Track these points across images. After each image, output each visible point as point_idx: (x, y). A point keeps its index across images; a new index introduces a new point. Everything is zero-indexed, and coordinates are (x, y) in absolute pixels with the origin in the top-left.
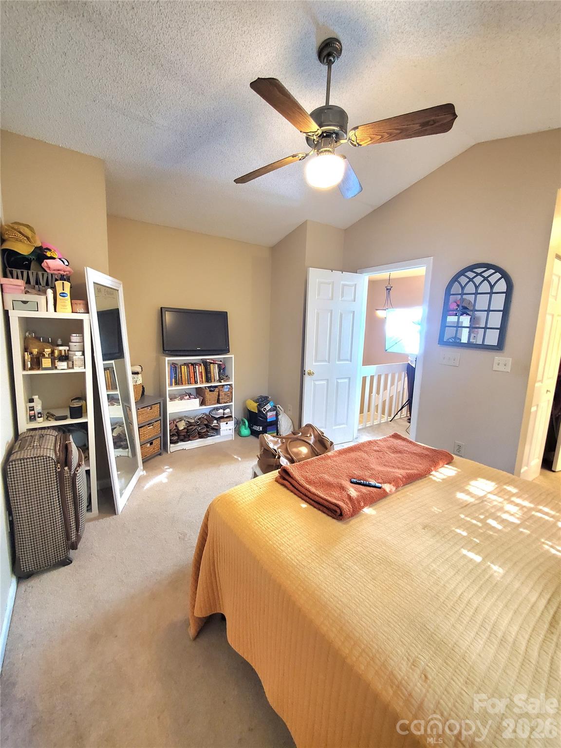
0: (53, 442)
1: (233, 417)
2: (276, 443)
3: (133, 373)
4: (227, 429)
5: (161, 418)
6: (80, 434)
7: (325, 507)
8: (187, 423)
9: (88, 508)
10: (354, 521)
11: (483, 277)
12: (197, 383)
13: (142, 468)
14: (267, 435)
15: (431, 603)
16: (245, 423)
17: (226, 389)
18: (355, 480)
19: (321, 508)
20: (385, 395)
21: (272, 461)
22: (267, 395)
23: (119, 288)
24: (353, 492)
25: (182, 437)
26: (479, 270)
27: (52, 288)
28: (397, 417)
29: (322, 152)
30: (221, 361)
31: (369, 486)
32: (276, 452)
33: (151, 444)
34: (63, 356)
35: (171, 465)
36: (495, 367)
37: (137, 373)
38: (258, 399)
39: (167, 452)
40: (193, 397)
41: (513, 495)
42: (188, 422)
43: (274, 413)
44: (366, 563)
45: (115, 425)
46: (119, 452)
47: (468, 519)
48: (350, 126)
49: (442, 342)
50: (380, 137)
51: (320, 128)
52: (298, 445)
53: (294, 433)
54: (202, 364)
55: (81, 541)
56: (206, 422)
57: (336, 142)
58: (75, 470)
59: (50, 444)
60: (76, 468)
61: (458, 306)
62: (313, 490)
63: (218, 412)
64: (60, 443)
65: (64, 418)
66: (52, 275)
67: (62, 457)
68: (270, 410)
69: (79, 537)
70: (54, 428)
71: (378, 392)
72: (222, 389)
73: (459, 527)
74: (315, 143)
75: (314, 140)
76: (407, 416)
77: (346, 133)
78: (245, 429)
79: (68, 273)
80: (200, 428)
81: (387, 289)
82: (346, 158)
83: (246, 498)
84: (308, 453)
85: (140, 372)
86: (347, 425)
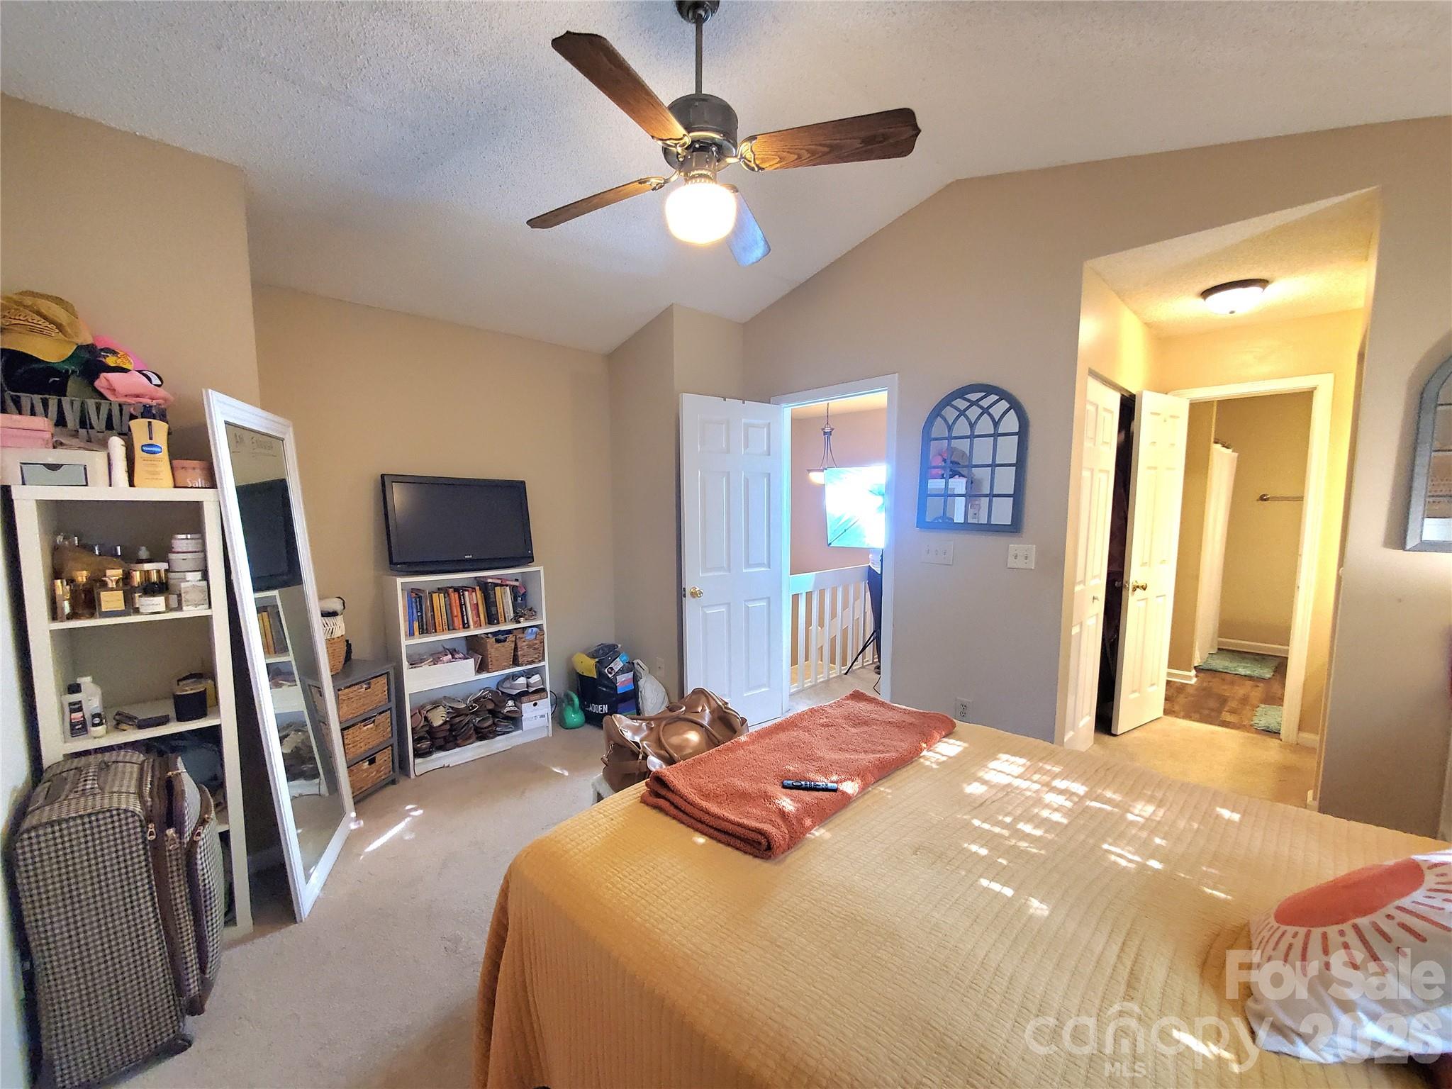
0: (135, 776)
1: (548, 690)
2: (636, 731)
3: (323, 615)
4: (536, 715)
5: (393, 704)
6: (202, 754)
7: (738, 838)
8: (450, 710)
9: (230, 916)
10: (794, 857)
11: (981, 407)
12: (469, 627)
13: (353, 814)
14: (618, 716)
15: (936, 981)
16: (572, 700)
17: (529, 635)
18: (790, 782)
19: (732, 841)
20: (833, 628)
21: (632, 765)
22: (614, 643)
23: (285, 434)
24: (787, 803)
25: (440, 742)
26: (974, 396)
27: (120, 435)
28: (857, 665)
29: (693, 177)
30: (517, 580)
31: (816, 789)
32: (639, 747)
33: (372, 762)
34: (154, 583)
35: (420, 803)
36: (1012, 563)
37: (333, 614)
38: (597, 651)
39: (408, 775)
40: (461, 655)
41: (1055, 776)
42: (452, 708)
43: (630, 675)
44: (820, 929)
45: (287, 727)
46: (299, 786)
47: (986, 826)
48: (741, 133)
49: (922, 524)
50: (796, 157)
51: (689, 133)
52: (681, 731)
53: (671, 709)
54: (477, 588)
55: (212, 995)
56: (491, 706)
57: (718, 161)
58: (193, 834)
59: (125, 782)
60: (195, 829)
61: (945, 460)
62: (714, 808)
63: (517, 682)
64: (152, 777)
65: (163, 721)
66: (120, 405)
67: (160, 808)
68: (622, 671)
69: (206, 985)
70: (133, 745)
71: (821, 624)
72: (521, 636)
73: (974, 842)
74: (681, 159)
75: (678, 154)
76: (873, 663)
77: (735, 146)
78: (574, 712)
79: (160, 401)
80: (478, 719)
81: (825, 433)
82: (737, 191)
83: (584, 842)
84: (700, 743)
85: (339, 613)
86: (769, 687)
